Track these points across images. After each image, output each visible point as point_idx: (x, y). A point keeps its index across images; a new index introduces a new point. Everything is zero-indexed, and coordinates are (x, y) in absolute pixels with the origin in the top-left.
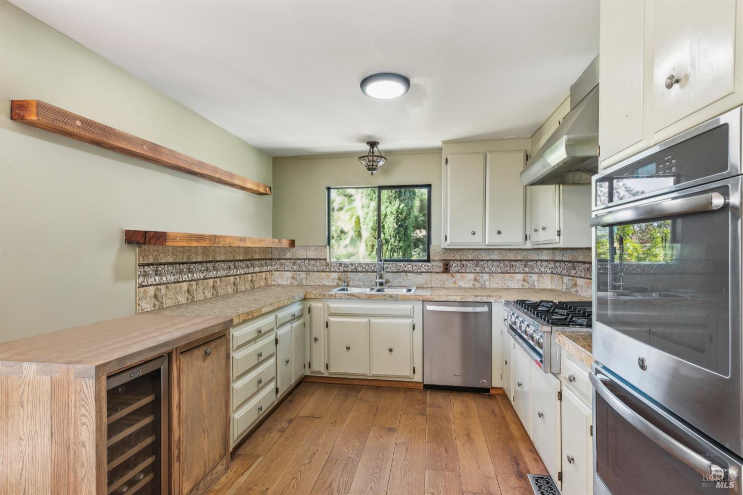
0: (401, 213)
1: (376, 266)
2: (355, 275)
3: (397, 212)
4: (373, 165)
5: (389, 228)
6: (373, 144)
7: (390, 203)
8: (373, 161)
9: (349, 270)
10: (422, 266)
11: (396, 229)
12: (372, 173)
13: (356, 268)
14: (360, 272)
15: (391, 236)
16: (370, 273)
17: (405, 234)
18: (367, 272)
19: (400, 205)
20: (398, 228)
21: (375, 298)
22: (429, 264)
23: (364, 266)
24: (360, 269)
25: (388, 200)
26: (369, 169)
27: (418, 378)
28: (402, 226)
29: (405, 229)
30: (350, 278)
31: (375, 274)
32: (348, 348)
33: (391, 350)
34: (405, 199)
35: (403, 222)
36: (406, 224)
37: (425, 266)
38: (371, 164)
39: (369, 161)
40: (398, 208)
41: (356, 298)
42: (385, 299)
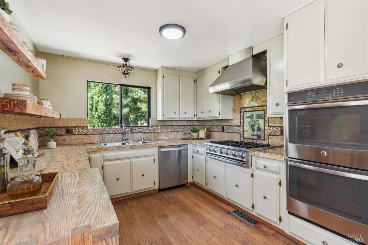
0: (108, 101)
1: (121, 130)
2: (108, 136)
3: (105, 100)
4: (127, 72)
6: (126, 60)
7: (101, 95)
8: (128, 70)
9: (104, 133)
10: (147, 129)
11: (105, 110)
12: (126, 76)
13: (108, 131)
14: (111, 134)
15: (101, 113)
16: (118, 134)
17: (110, 113)
18: (115, 133)
19: (107, 96)
21: (134, 148)
22: (150, 128)
23: (114, 130)
24: (111, 132)
25: (99, 93)
26: (124, 74)
27: (156, 187)
28: (108, 108)
29: (109, 110)
30: (105, 138)
32: (118, 179)
33: (143, 175)
34: (109, 93)
35: (108, 106)
36: (111, 107)
37: (148, 129)
38: (127, 71)
39: (126, 69)
40: (106, 98)
41: (122, 148)
42: (140, 148)
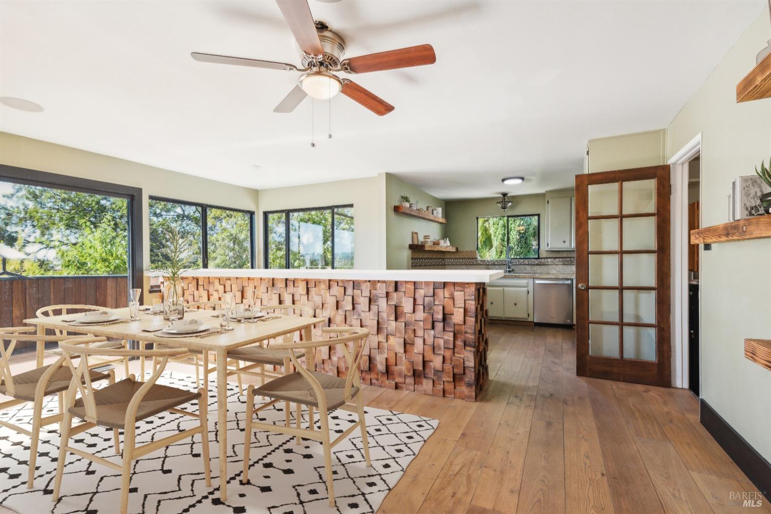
1: (505, 262)
5: (513, 239)
6: (505, 194)
8: (505, 203)
9: (490, 264)
10: (534, 261)
12: (504, 210)
13: (494, 263)
14: (496, 265)
16: (502, 266)
17: (526, 243)
18: (500, 265)
20: (520, 238)
21: (507, 277)
22: (539, 260)
23: (499, 262)
24: (496, 263)
26: (502, 208)
27: (530, 319)
28: (523, 237)
31: (505, 266)
32: (492, 303)
33: (515, 304)
37: (536, 261)
39: (503, 204)
42: (512, 278)
